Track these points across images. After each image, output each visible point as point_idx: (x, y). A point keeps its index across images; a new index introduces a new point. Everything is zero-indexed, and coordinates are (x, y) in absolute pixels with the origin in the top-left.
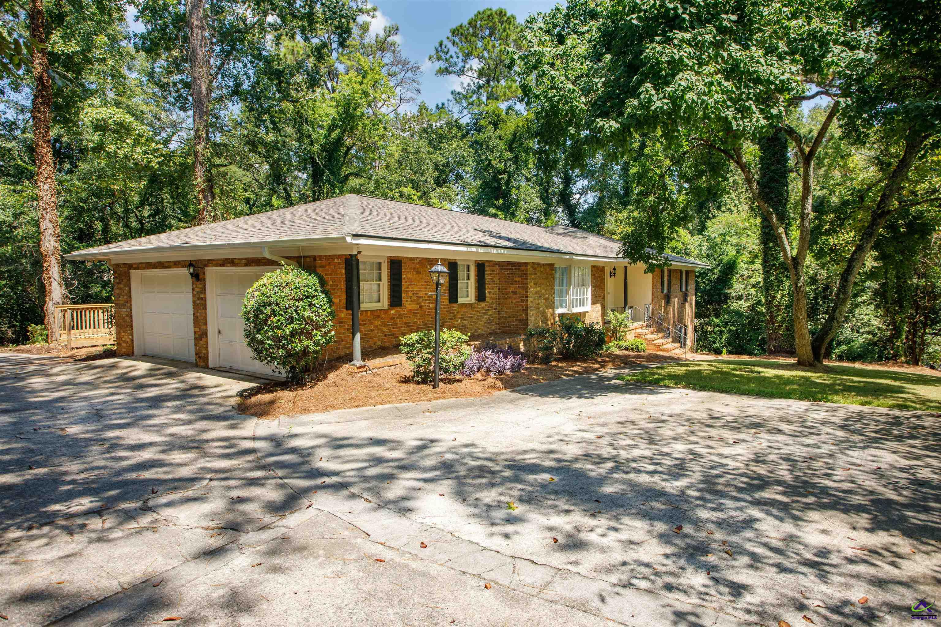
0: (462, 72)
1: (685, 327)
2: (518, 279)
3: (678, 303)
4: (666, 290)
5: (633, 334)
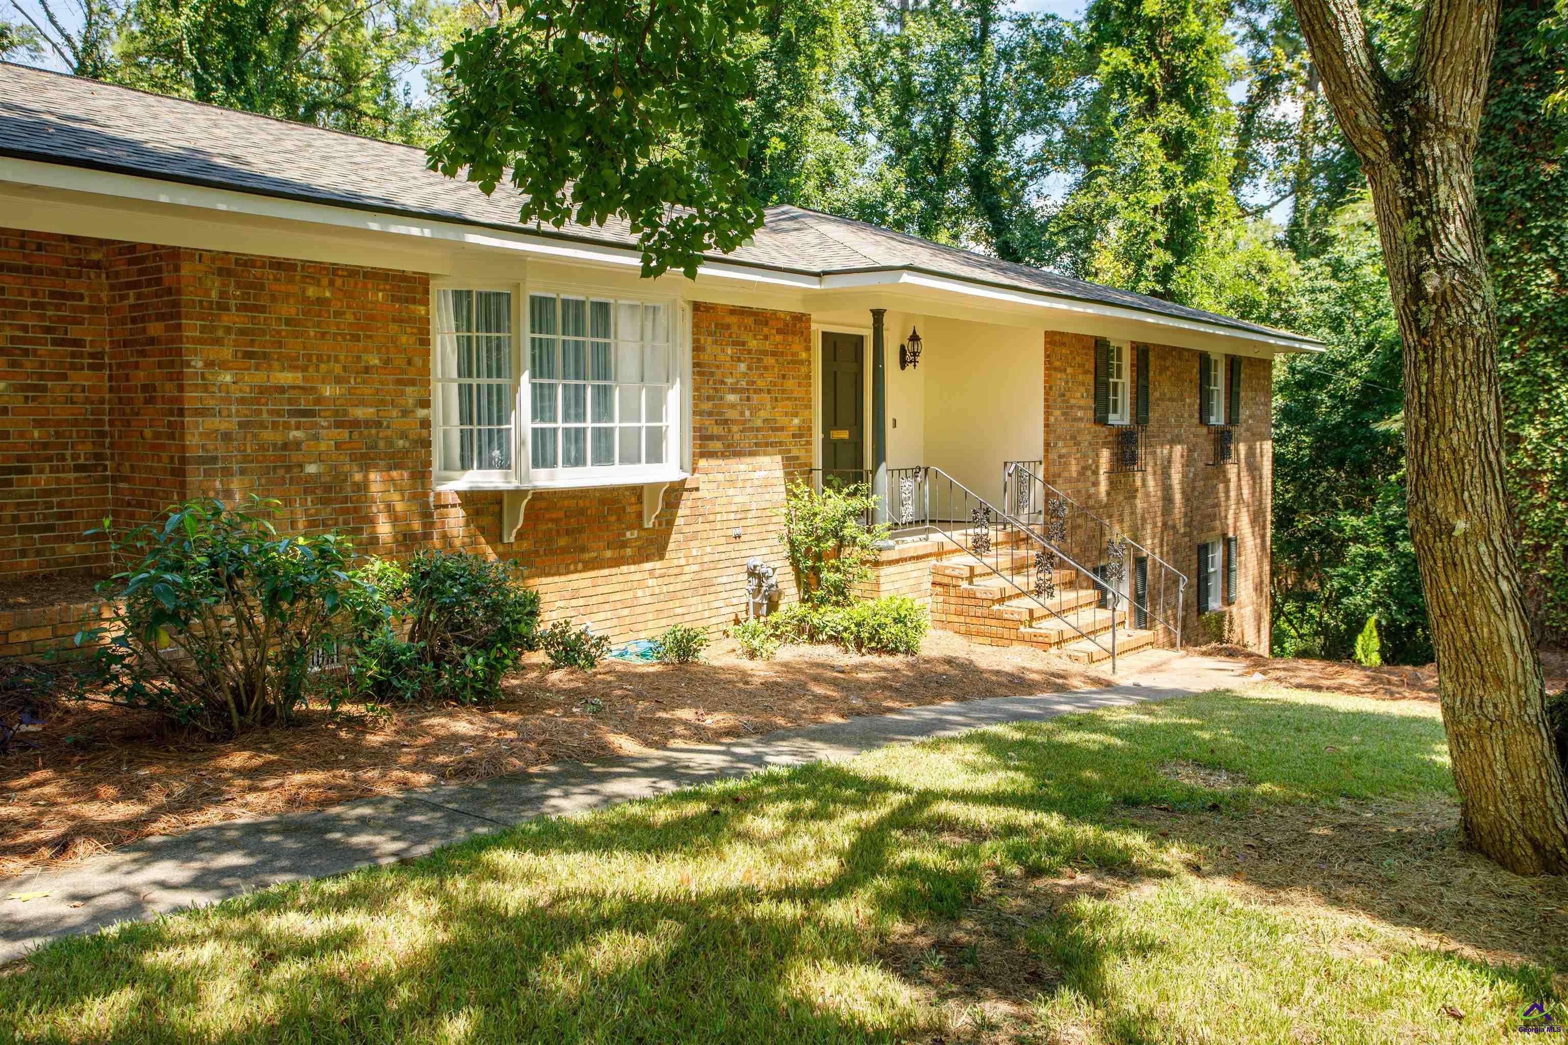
1: (1227, 542)
2: (156, 329)
3: (1189, 462)
4: (1121, 418)
5: (920, 573)
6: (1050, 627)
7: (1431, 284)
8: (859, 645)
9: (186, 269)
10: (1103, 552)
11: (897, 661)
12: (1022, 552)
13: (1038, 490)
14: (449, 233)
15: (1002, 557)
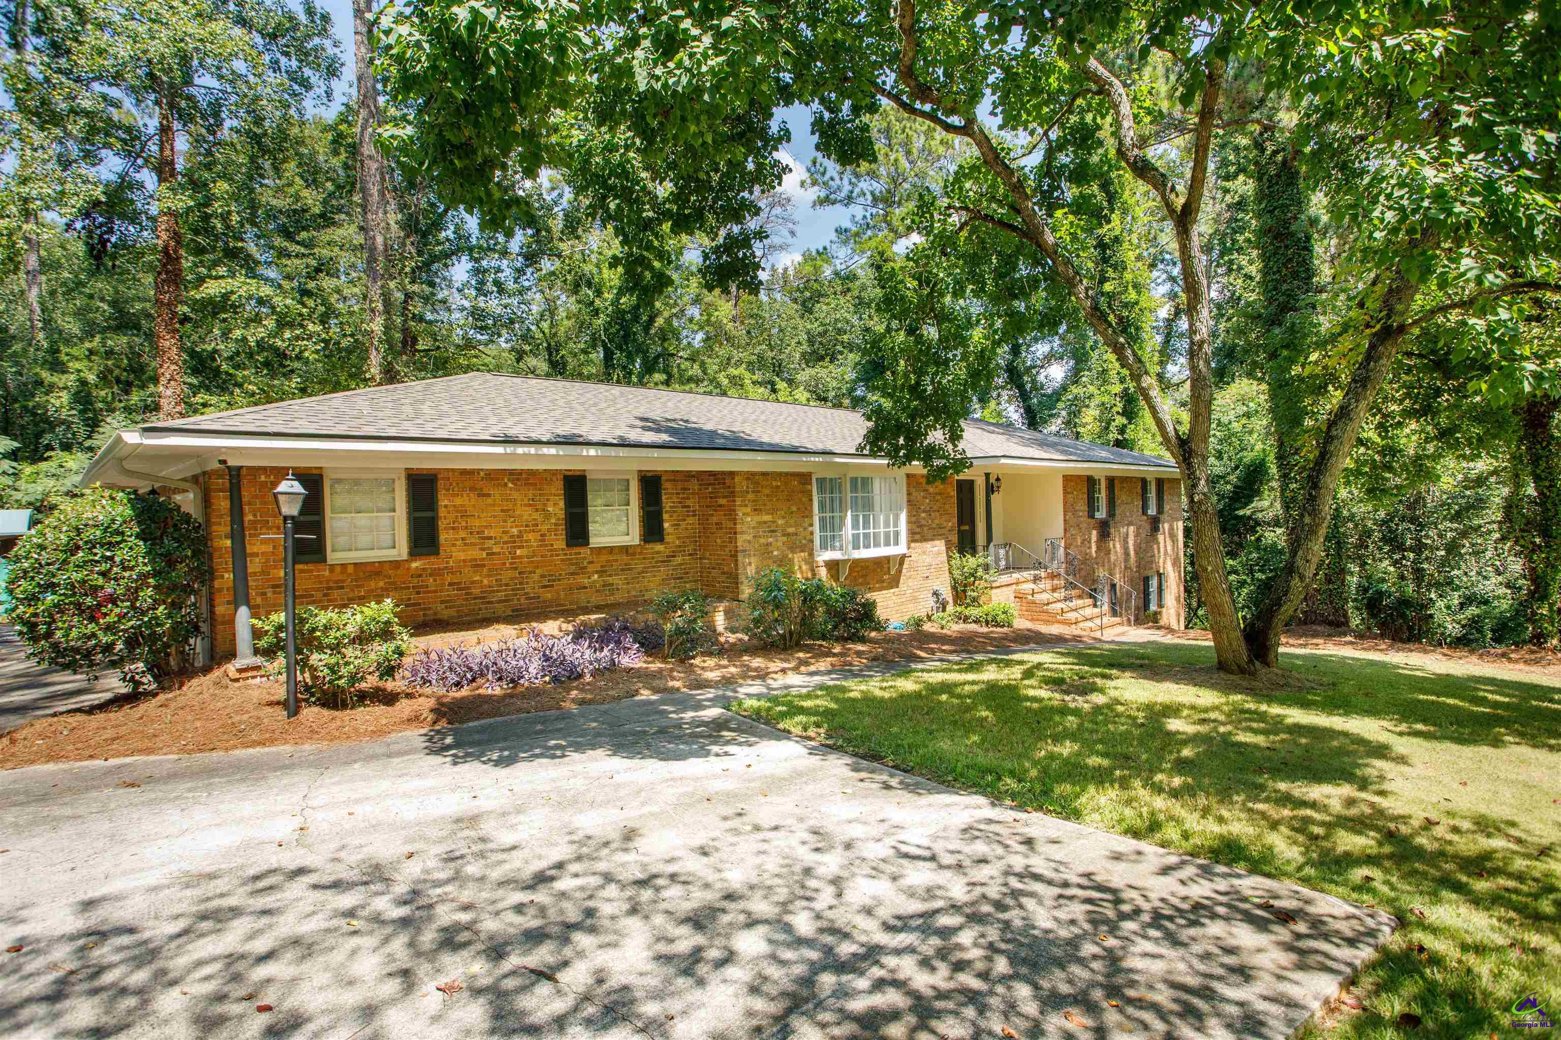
0: (849, 200)
1: (1160, 575)
2: (723, 501)
3: (1137, 535)
4: (1101, 514)
5: (1009, 592)
6: (1072, 616)
7: (1196, 499)
8: (987, 623)
9: (737, 479)
10: (1094, 581)
11: (1005, 630)
12: (1056, 582)
13: (1061, 551)
14: (828, 458)
15: (1046, 584)
